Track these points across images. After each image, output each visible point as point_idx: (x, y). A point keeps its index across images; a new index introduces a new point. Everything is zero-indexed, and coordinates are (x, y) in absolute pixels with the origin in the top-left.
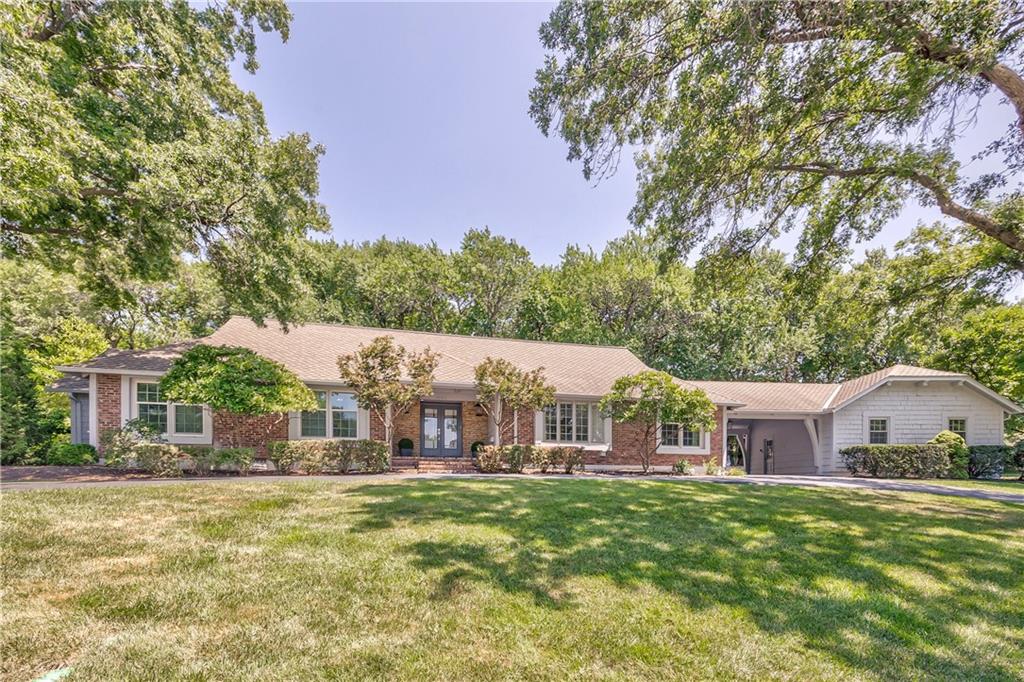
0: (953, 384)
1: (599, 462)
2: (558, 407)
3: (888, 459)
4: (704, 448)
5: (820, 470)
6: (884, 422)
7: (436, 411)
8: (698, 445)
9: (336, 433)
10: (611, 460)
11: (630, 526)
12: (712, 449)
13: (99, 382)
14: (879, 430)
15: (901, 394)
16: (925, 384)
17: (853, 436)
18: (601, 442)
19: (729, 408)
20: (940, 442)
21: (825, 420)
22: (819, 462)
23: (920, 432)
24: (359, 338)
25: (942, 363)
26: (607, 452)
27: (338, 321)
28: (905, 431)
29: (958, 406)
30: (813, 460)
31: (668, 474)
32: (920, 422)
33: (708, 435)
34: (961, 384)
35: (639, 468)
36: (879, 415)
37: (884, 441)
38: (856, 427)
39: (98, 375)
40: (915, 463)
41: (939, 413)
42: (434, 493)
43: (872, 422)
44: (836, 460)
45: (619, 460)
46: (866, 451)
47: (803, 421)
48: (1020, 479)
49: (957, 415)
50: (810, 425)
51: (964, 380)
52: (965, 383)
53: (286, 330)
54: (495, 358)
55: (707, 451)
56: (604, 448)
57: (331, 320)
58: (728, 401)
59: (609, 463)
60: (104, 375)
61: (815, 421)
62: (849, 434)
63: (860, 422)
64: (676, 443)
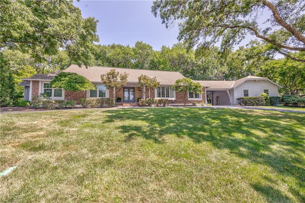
0: (264, 80)
1: (172, 103)
2: (161, 88)
3: (249, 101)
4: (200, 98)
5: (232, 104)
6: (247, 91)
7: (128, 90)
8: (199, 98)
9: (100, 96)
10: (175, 102)
11: (181, 120)
12: (203, 99)
13: (33, 83)
14: (246, 93)
15: (251, 83)
16: (257, 81)
17: (240, 95)
18: (173, 97)
19: (206, 88)
20: (262, 96)
21: (232, 90)
22: (231, 102)
23: (257, 93)
24: (107, 70)
25: (260, 75)
26: (175, 100)
27: (101, 65)
28: (253, 93)
29: (266, 86)
30: (230, 101)
31: (191, 106)
32: (256, 91)
33: (201, 95)
34: (266, 80)
35: (183, 104)
36: (246, 89)
37: (248, 96)
38: (240, 92)
39: (33, 81)
40: (256, 102)
41: (261, 88)
42: (127, 112)
43: (244, 91)
44: (236, 101)
45: (178, 102)
46: (243, 98)
47: (226, 91)
48: (284, 105)
49: (266, 89)
50: (228, 92)
51: (266, 79)
52: (267, 80)
53: (87, 68)
54: (144, 75)
55: (201, 99)
56: (174, 99)
57: (99, 65)
58: (206, 86)
59: (175, 103)
60: (35, 81)
61: (229, 91)
62: (238, 94)
63: (241, 91)
64: (193, 97)
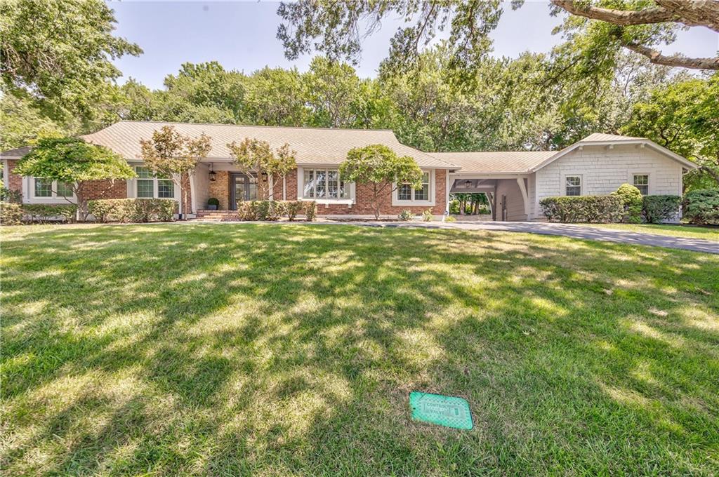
0: (637, 146)
1: (347, 213)
4: (431, 201)
5: (529, 218)
6: (578, 179)
8: (427, 199)
9: (160, 195)
10: (357, 211)
12: (437, 202)
14: (574, 186)
15: (593, 156)
16: (611, 147)
17: (553, 190)
18: (348, 198)
19: (452, 171)
20: (619, 193)
21: (530, 178)
22: (527, 211)
23: (609, 186)
26: (353, 205)
28: (596, 186)
29: (643, 164)
31: (397, 220)
32: (609, 178)
33: (433, 191)
34: (642, 146)
36: (574, 173)
37: (578, 194)
38: (555, 183)
39: (8, 160)
40: (596, 210)
41: (625, 170)
43: (569, 178)
44: (538, 210)
45: (363, 211)
47: (516, 180)
48: (690, 223)
49: (641, 171)
50: (521, 182)
51: (644, 143)
52: (646, 145)
55: (433, 204)
56: (350, 202)
58: (448, 166)
59: (356, 213)
60: (12, 161)
61: (525, 180)
62: (551, 188)
63: (558, 179)
64: (409, 198)
